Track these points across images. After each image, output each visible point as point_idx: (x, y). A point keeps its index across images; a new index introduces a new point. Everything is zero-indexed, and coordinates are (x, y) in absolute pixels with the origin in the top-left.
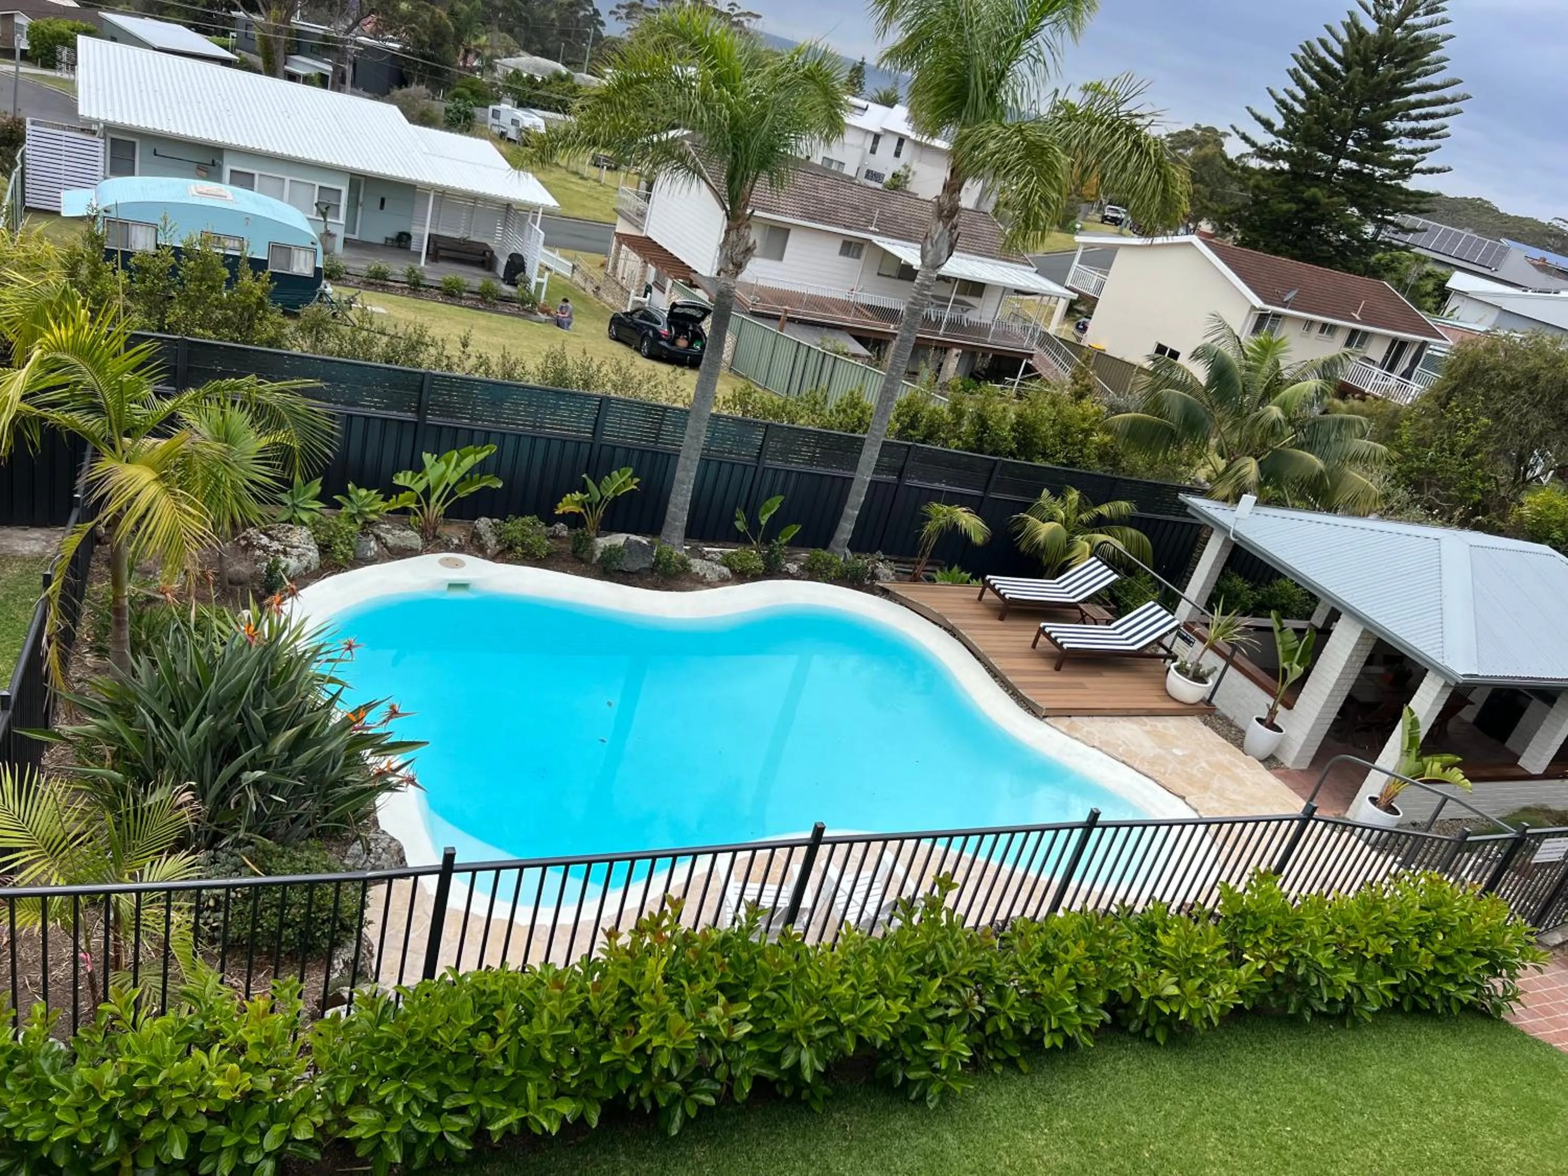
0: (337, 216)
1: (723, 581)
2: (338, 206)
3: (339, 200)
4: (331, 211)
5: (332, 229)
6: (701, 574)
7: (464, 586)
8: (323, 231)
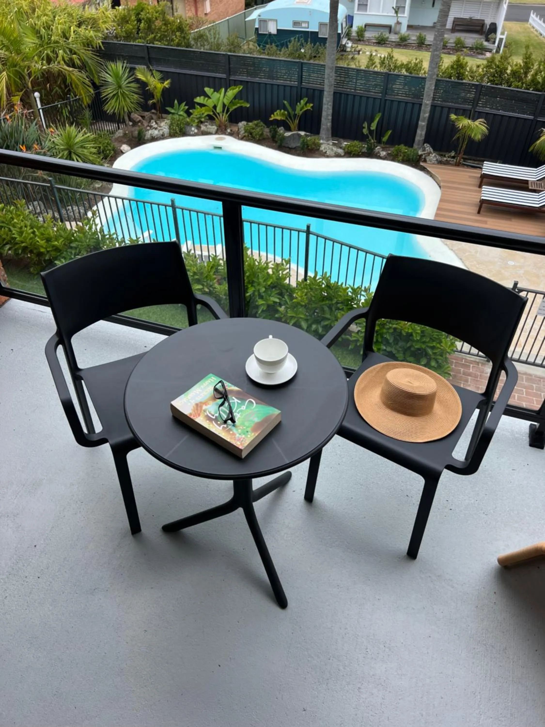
0: (404, 12)
1: (338, 156)
2: (404, 7)
3: (405, 4)
4: (400, 9)
5: (400, 20)
6: (324, 151)
7: (220, 148)
8: (396, 21)
